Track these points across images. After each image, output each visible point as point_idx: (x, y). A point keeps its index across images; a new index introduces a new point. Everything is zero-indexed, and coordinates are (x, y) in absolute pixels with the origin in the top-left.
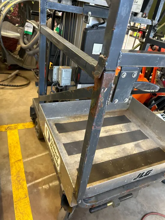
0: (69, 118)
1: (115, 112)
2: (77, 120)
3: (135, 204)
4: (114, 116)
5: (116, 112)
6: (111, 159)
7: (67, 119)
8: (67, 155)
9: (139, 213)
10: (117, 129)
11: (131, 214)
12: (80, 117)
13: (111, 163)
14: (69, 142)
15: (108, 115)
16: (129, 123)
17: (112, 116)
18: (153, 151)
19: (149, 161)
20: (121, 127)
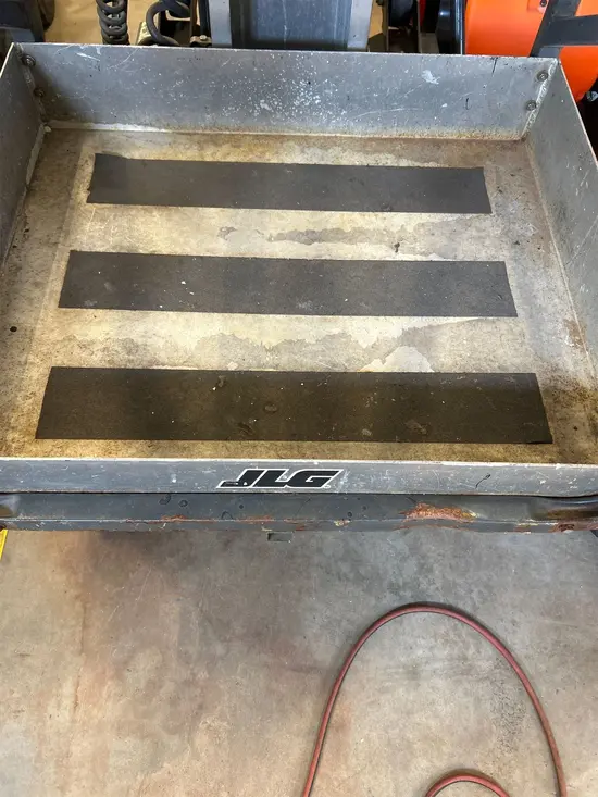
0: (183, 139)
1: (437, 144)
2: (212, 154)
3: (398, 554)
4: (417, 164)
5: (447, 142)
6: (232, 367)
7: (170, 140)
8: (54, 304)
9: (394, 589)
10: (379, 236)
11: (359, 579)
12: (235, 141)
13: (221, 385)
14: (101, 250)
15: (391, 152)
16: (469, 216)
17: (404, 163)
18: (478, 384)
19: (413, 424)
20: (410, 229)
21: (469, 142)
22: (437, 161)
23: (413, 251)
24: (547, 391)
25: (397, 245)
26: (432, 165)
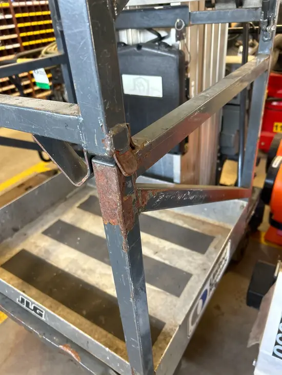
19: (102, 318)
20: (166, 249)
21: (218, 226)
22: (199, 228)
23: (161, 256)
24: (164, 333)
25: (157, 253)
26: (195, 230)
